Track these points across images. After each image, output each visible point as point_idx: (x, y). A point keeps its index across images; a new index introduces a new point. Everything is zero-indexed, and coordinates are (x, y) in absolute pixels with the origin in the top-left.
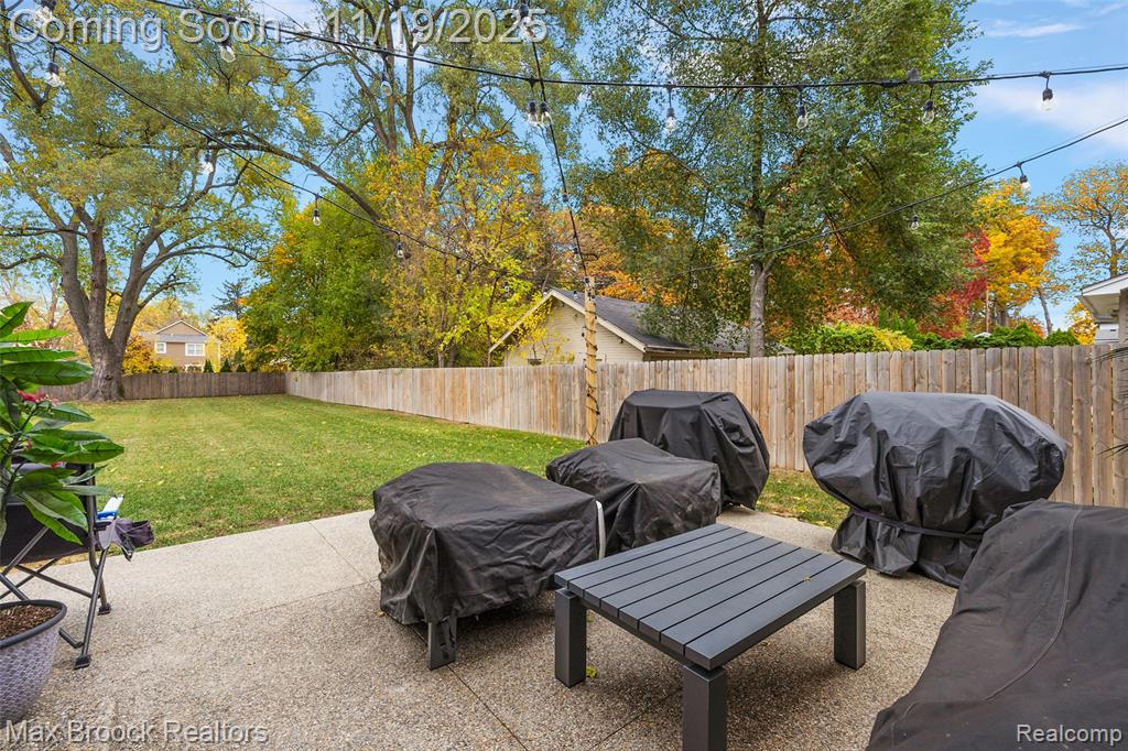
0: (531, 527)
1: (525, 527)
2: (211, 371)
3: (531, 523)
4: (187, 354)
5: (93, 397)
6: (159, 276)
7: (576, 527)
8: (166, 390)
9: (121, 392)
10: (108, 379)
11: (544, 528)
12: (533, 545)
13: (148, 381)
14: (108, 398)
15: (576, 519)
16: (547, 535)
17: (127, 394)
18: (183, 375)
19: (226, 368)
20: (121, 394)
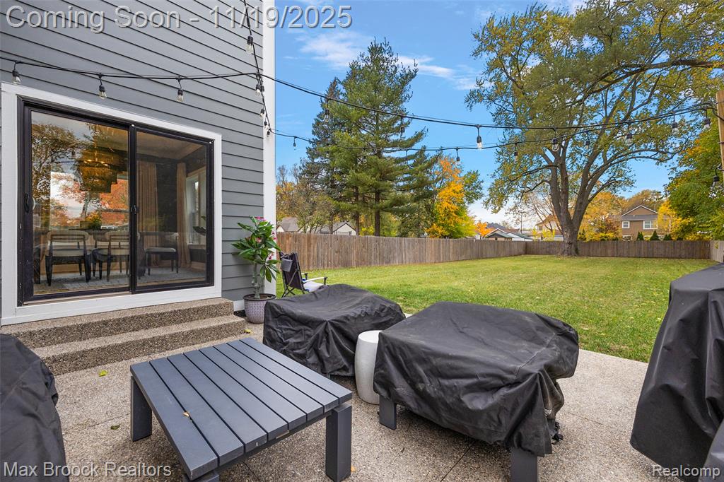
0: (291, 320)
1: (289, 318)
2: (642, 239)
3: (292, 318)
4: (644, 228)
5: (563, 254)
6: (604, 178)
7: (309, 333)
8: (609, 252)
9: (577, 251)
10: (570, 243)
11: (296, 324)
12: (288, 329)
13: (598, 246)
14: (570, 254)
15: (312, 329)
16: (295, 328)
17: (580, 252)
18: (622, 241)
19: (655, 237)
20: (577, 253)
